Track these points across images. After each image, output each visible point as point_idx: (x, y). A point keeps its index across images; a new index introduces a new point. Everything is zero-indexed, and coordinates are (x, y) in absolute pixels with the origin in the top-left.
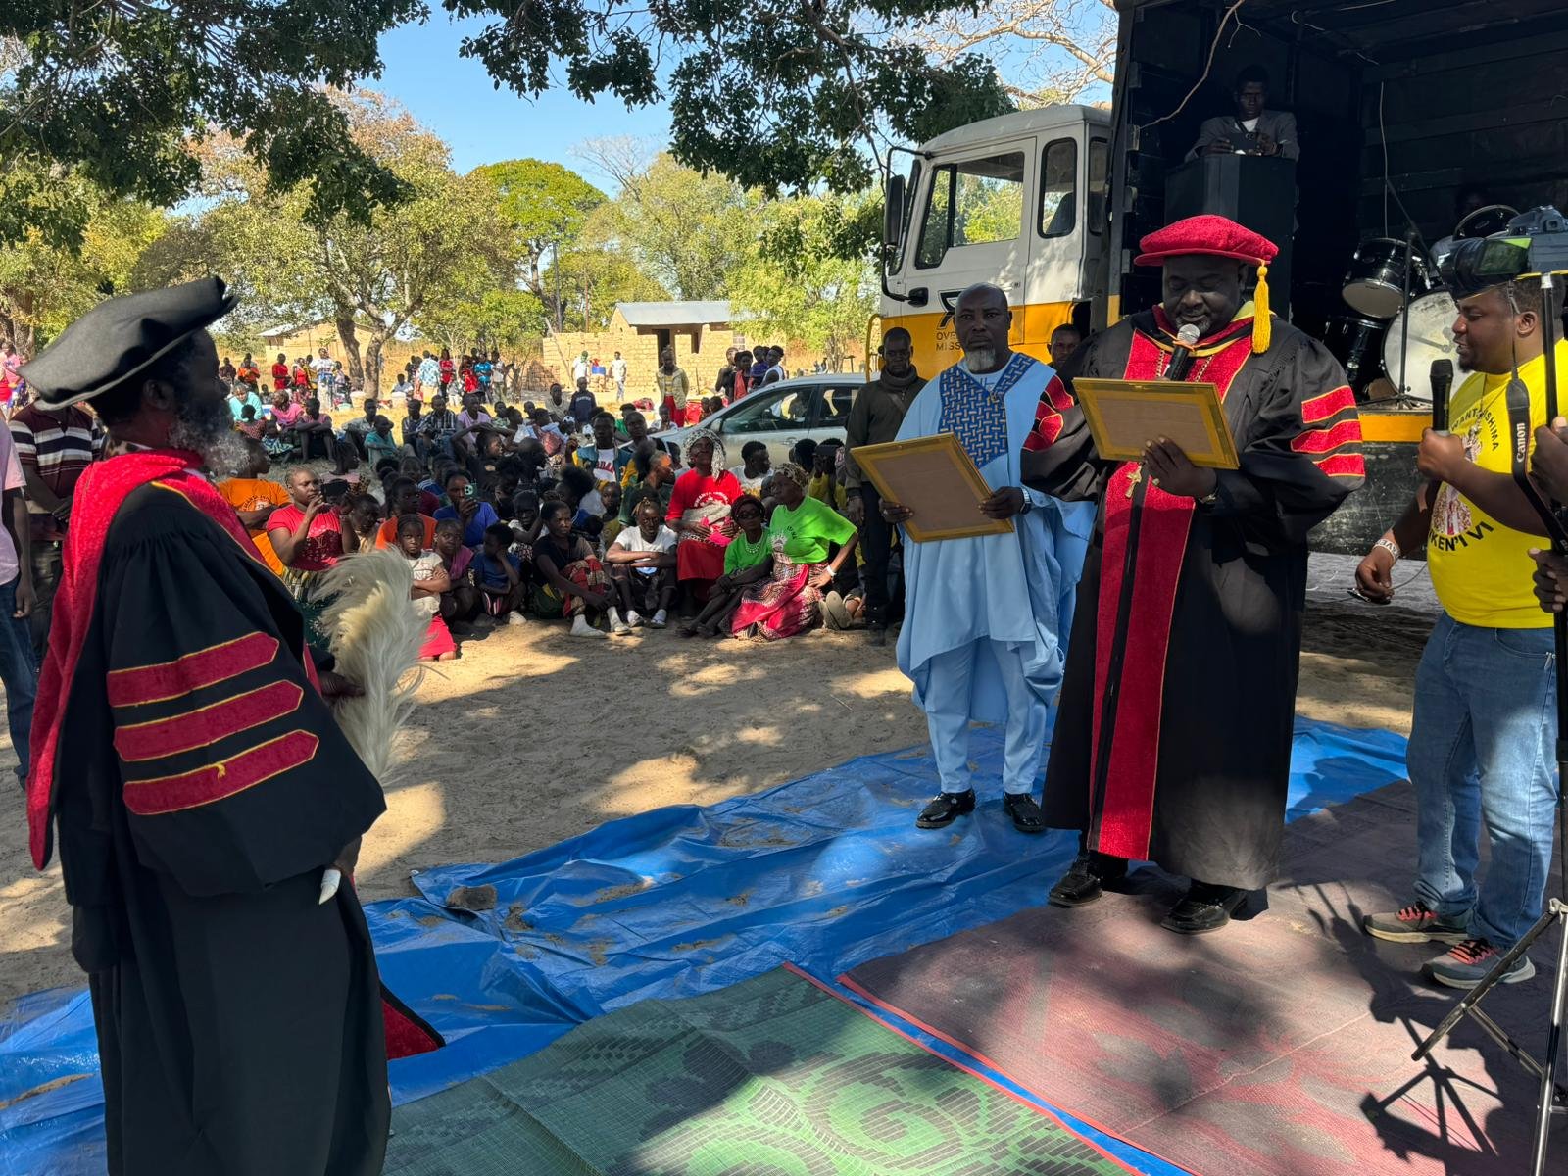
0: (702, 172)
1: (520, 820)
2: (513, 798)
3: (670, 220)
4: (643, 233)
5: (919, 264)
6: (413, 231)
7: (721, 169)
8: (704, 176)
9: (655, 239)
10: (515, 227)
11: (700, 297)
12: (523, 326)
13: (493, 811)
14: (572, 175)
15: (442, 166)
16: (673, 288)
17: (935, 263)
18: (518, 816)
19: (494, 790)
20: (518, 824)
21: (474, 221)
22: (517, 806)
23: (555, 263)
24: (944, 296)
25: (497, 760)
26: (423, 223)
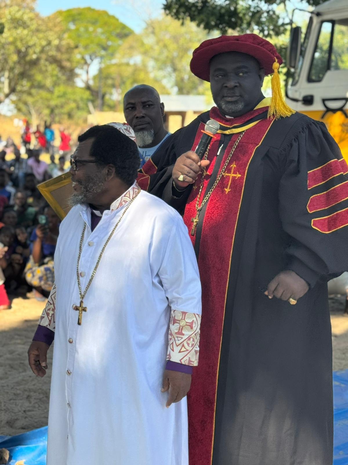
0: (181, 21)
1: (33, 411)
2: (28, 397)
3: (173, 46)
4: (155, 54)
5: (310, 80)
6: (12, 48)
7: (192, 19)
8: (183, 24)
9: (163, 57)
10: (77, 47)
11: (188, 93)
12: (78, 108)
13: (16, 404)
14: (113, 17)
15: (32, 9)
16: (172, 87)
17: (319, 80)
18: (30, 409)
19: (18, 392)
20: (29, 413)
21: (49, 43)
22: (30, 403)
23: (101, 71)
24: (324, 101)
25: (24, 374)
26: (19, 44)
